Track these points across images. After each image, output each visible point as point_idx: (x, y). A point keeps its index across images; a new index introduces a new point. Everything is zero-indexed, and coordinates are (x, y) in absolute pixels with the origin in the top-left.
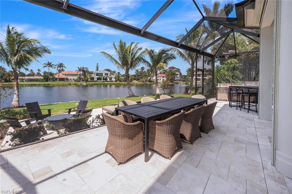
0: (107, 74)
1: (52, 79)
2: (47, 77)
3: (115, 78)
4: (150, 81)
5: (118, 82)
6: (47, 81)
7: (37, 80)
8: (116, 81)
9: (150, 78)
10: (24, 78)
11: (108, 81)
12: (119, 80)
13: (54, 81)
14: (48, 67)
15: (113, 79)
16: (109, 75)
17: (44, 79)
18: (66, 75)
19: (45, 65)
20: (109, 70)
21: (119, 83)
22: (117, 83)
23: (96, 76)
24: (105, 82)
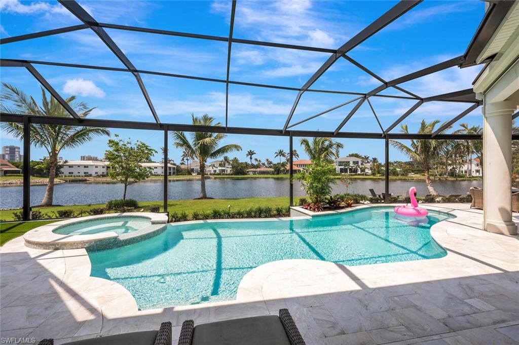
0: (357, 163)
1: (284, 170)
2: (278, 169)
3: (371, 169)
4: (452, 174)
5: (379, 175)
6: (278, 174)
7: (267, 173)
8: (373, 174)
9: (453, 168)
10: (256, 170)
11: (359, 175)
12: (379, 173)
13: (285, 174)
14: (279, 156)
15: (367, 171)
16: (360, 164)
17: (275, 171)
18: (298, 165)
19: (276, 155)
20: (357, 156)
21: (381, 177)
22: (375, 177)
23: (339, 166)
24: (355, 175)
